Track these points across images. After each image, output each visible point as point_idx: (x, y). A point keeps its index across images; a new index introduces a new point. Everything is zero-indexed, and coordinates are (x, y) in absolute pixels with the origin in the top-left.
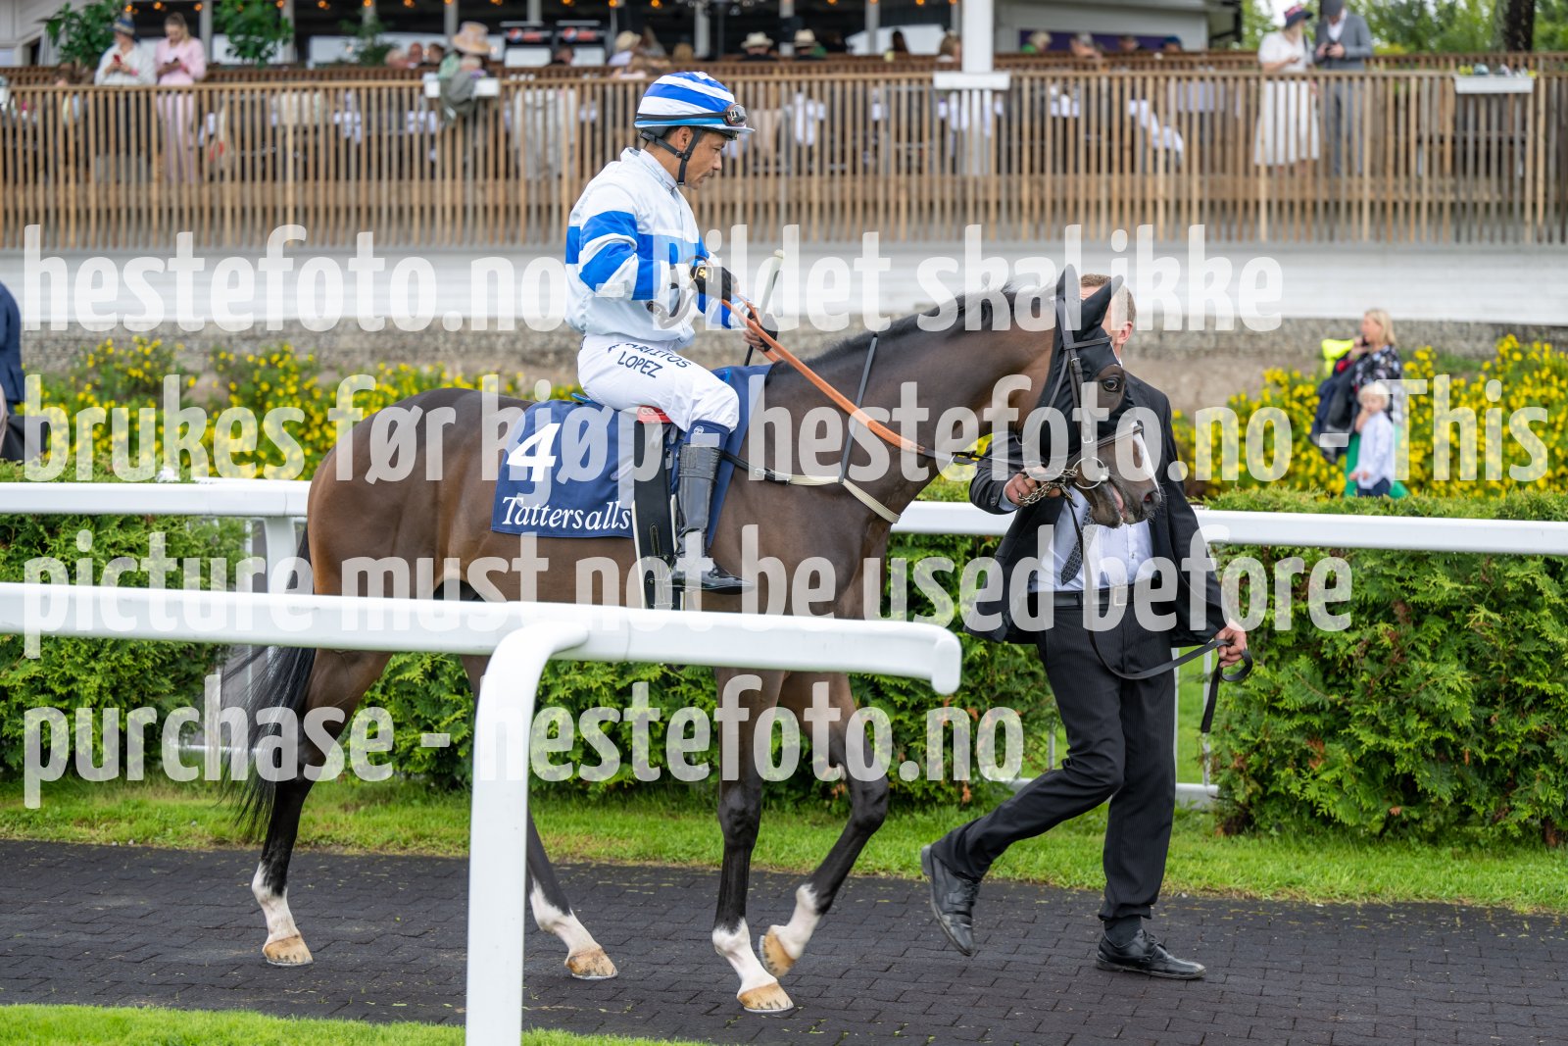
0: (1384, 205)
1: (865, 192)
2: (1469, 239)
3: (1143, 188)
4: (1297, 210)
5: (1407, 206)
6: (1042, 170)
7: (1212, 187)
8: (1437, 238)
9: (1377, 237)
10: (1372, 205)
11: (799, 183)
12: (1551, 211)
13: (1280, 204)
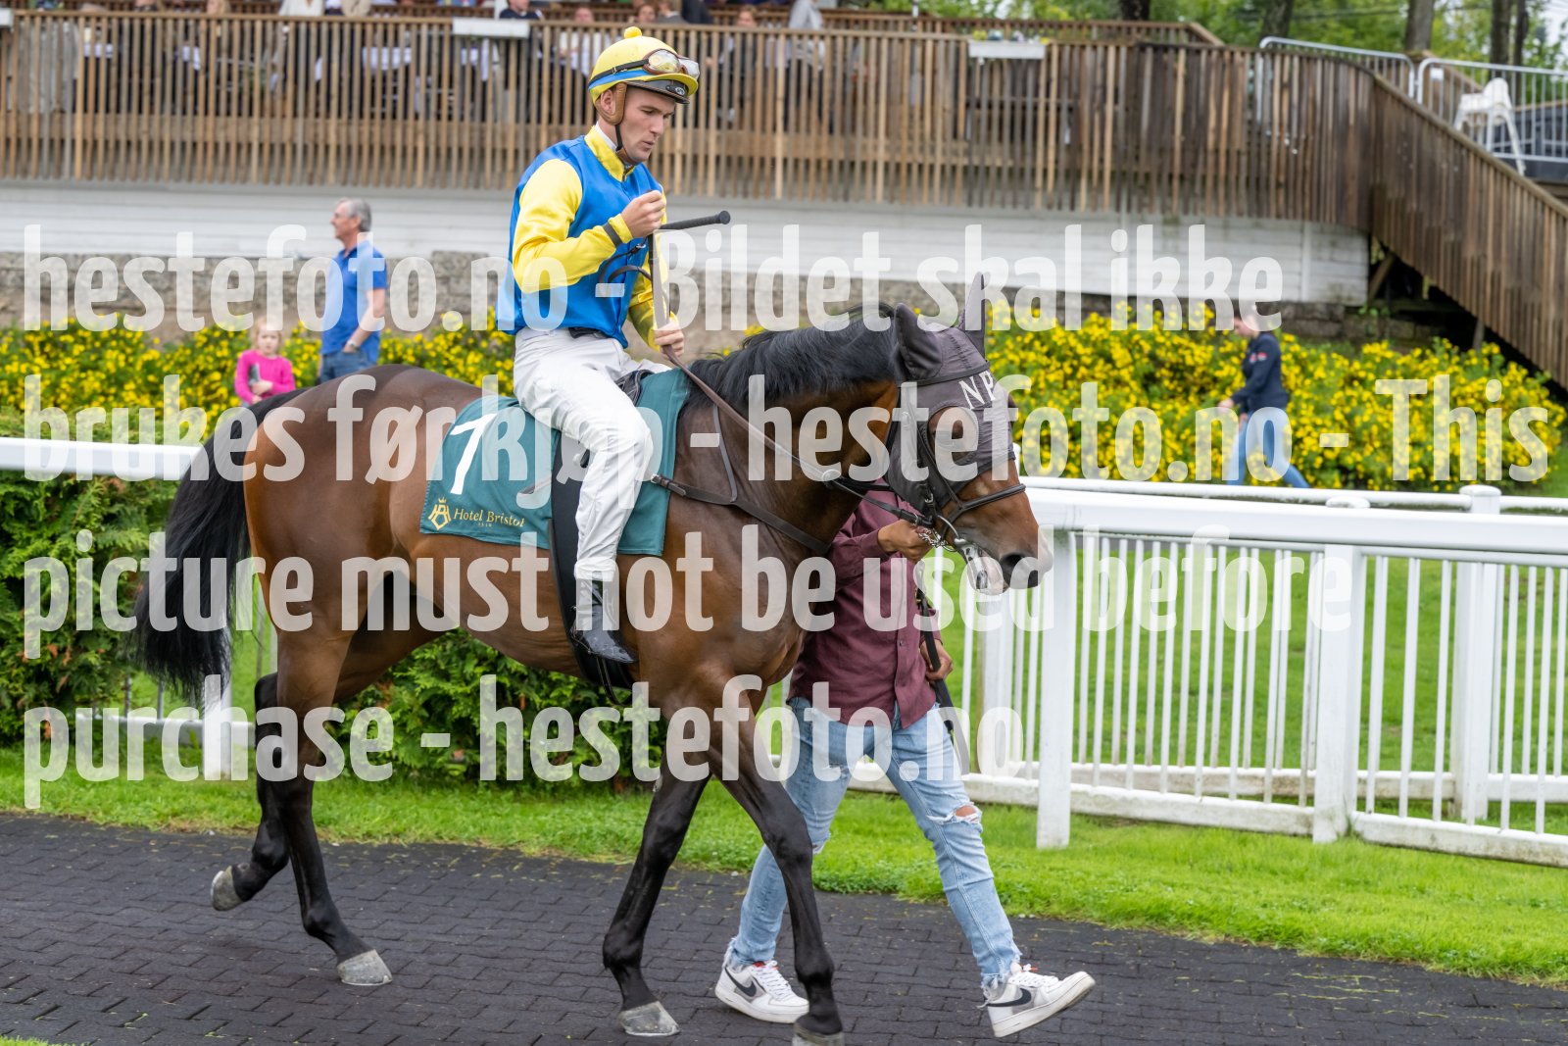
0: (898, 166)
1: (382, 136)
2: (981, 203)
4: (813, 169)
5: (921, 167)
6: (561, 121)
7: (729, 142)
8: (950, 202)
9: (891, 198)
10: (887, 165)
11: (316, 125)
12: (1062, 178)
13: (796, 161)
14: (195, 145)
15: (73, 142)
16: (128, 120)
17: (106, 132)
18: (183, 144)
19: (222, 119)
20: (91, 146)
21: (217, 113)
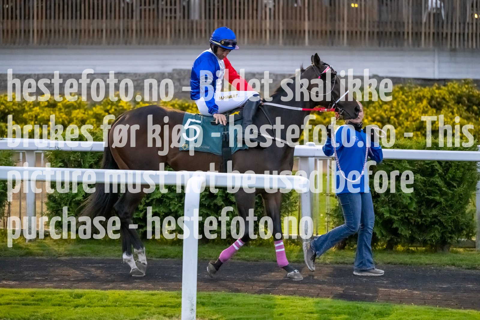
0: (352, 32)
1: (154, 26)
2: (384, 46)
3: (261, 25)
4: (319, 34)
5: (361, 33)
6: (222, 18)
7: (287, 25)
8: (372, 45)
9: (349, 44)
10: (348, 32)
11: (128, 22)
12: (414, 36)
13: (313, 32)
14: (81, 31)
15: (33, 31)
16: (55, 22)
17: (46, 27)
18: (76, 31)
19: (91, 20)
20: (40, 32)
21: (89, 18)
